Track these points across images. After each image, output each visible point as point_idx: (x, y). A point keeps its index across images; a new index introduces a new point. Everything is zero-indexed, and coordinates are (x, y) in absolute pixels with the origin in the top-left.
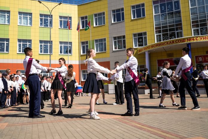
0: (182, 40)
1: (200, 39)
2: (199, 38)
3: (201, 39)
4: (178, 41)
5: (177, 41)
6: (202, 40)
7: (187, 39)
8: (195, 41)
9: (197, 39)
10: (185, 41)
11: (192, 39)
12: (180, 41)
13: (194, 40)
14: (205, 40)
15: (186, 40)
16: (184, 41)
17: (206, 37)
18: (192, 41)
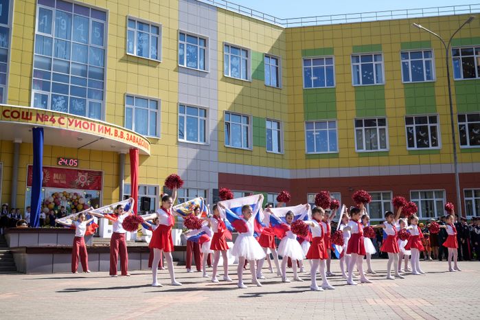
0: (23, 113)
1: (69, 123)
2: (65, 121)
3: (71, 123)
4: (12, 115)
5: (8, 114)
6: (72, 128)
7: (38, 115)
8: (56, 125)
9: (62, 121)
10: (31, 119)
11: (50, 118)
12: (15, 115)
13: (53, 121)
14: (78, 129)
15: (34, 117)
16: (27, 119)
17: (83, 121)
18: (48, 124)
